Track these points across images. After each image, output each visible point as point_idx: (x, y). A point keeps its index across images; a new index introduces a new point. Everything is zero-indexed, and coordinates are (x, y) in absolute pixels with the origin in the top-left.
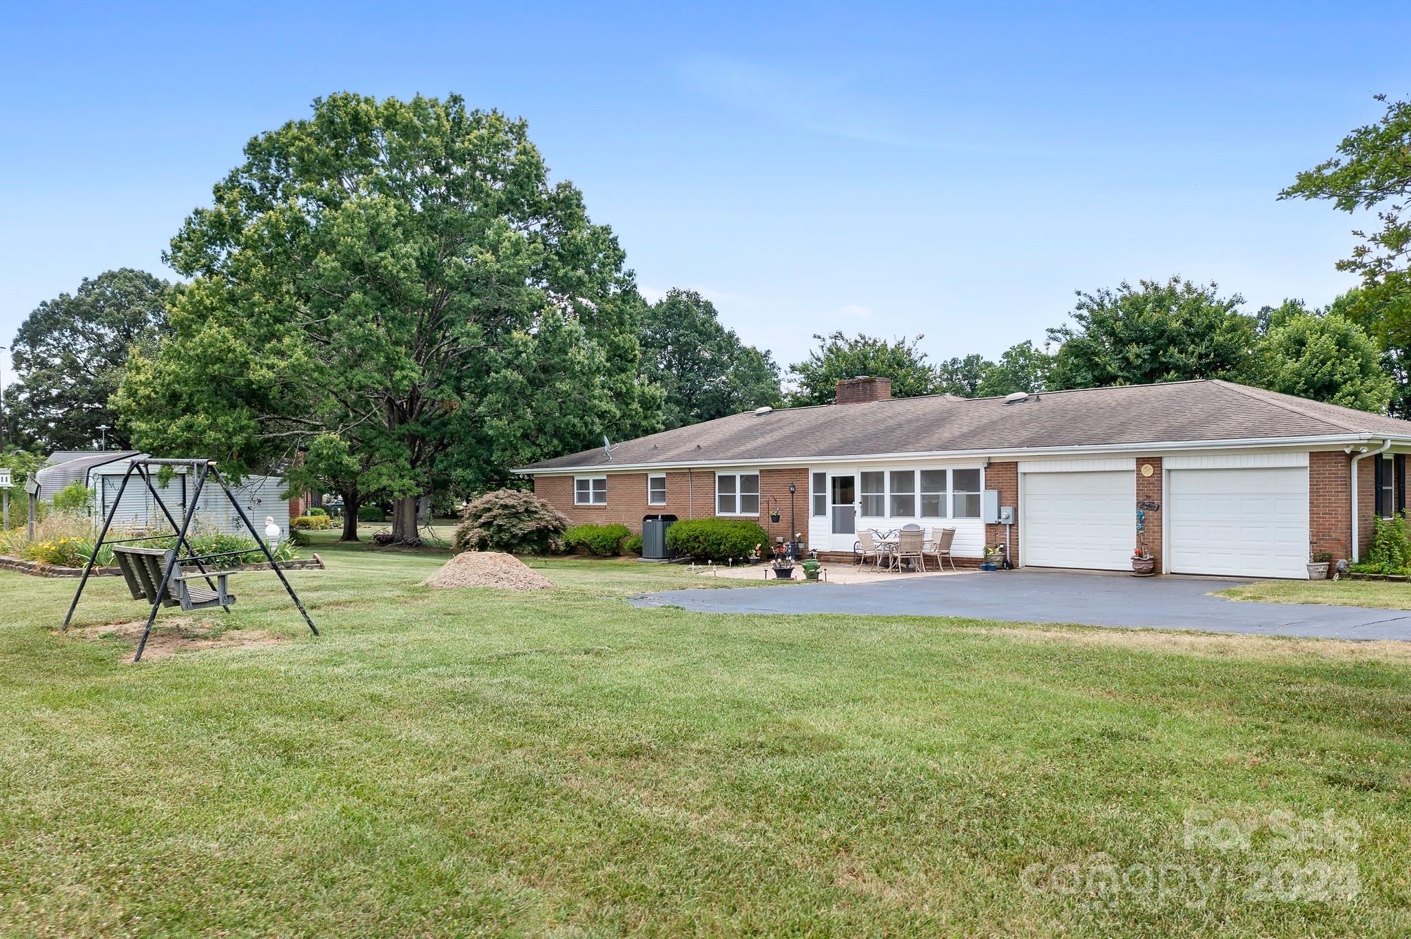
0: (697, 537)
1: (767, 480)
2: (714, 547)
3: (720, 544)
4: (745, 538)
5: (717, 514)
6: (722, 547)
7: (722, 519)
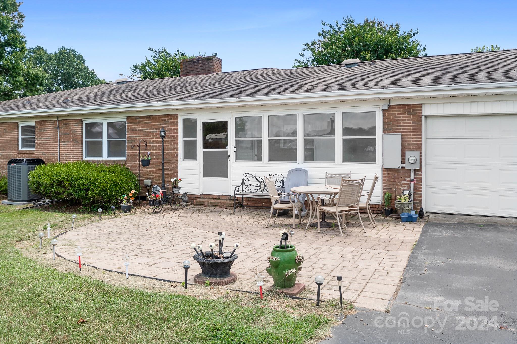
0: (62, 182)
1: (133, 126)
2: (81, 193)
3: (88, 190)
4: (115, 184)
5: (84, 158)
6: (90, 193)
7: (89, 163)
